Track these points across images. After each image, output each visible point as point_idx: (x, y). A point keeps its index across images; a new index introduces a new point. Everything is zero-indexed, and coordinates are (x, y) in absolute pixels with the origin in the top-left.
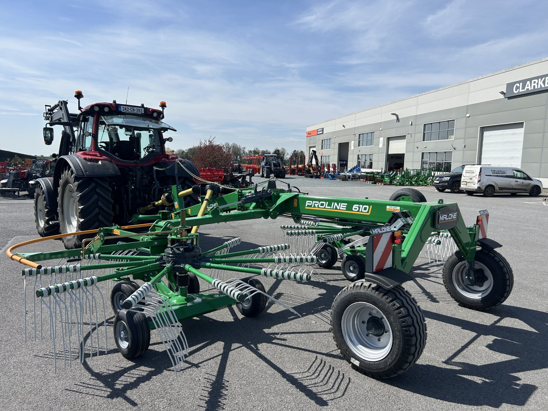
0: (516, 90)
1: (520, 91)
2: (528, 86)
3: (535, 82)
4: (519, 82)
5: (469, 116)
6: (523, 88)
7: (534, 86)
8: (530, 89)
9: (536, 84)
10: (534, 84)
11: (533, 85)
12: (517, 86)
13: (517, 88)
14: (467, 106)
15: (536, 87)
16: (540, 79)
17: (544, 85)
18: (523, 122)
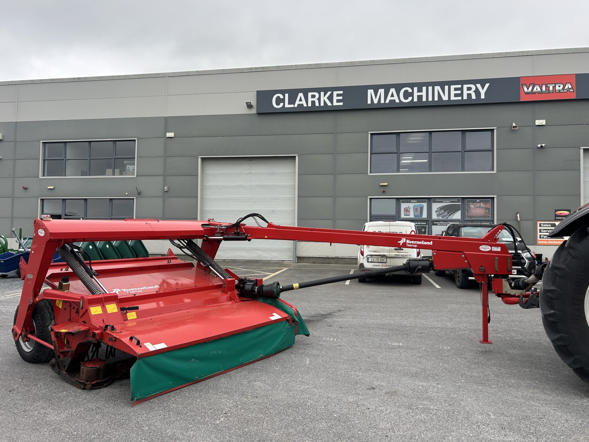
0: (278, 104)
1: (286, 107)
2: (301, 100)
3: (313, 96)
4: (283, 92)
5: (173, 136)
6: (292, 101)
7: (313, 102)
8: (305, 105)
9: (315, 99)
10: (313, 99)
11: (310, 100)
12: (278, 98)
13: (279, 101)
14: (166, 118)
15: (317, 104)
16: (322, 93)
17: (332, 102)
18: (295, 156)
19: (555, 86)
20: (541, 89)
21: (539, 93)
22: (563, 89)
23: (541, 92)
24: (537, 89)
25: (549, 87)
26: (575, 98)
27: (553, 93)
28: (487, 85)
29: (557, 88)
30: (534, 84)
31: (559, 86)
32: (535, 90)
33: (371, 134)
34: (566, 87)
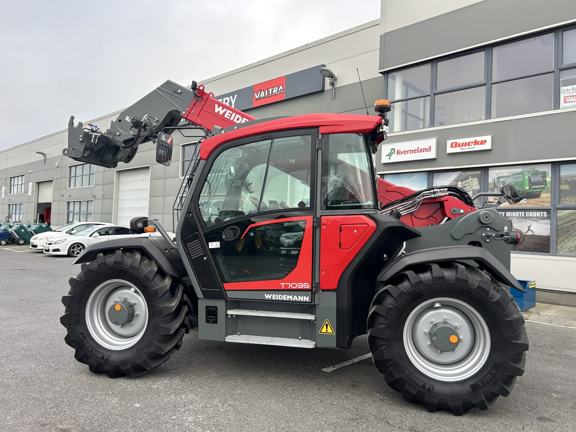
18: (149, 167)
19: (273, 90)
20: (265, 95)
21: (263, 98)
22: (278, 91)
23: (265, 98)
24: (262, 95)
25: (269, 91)
26: (284, 99)
27: (271, 96)
28: (236, 96)
29: (275, 91)
30: (261, 90)
31: (275, 89)
32: (261, 96)
33: (182, 145)
34: (280, 90)
